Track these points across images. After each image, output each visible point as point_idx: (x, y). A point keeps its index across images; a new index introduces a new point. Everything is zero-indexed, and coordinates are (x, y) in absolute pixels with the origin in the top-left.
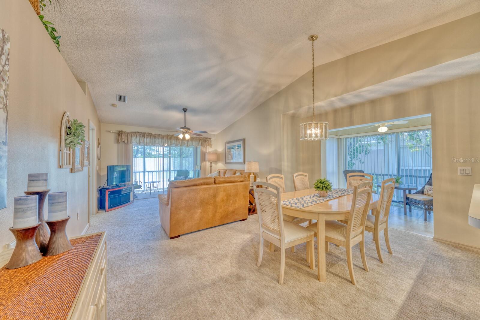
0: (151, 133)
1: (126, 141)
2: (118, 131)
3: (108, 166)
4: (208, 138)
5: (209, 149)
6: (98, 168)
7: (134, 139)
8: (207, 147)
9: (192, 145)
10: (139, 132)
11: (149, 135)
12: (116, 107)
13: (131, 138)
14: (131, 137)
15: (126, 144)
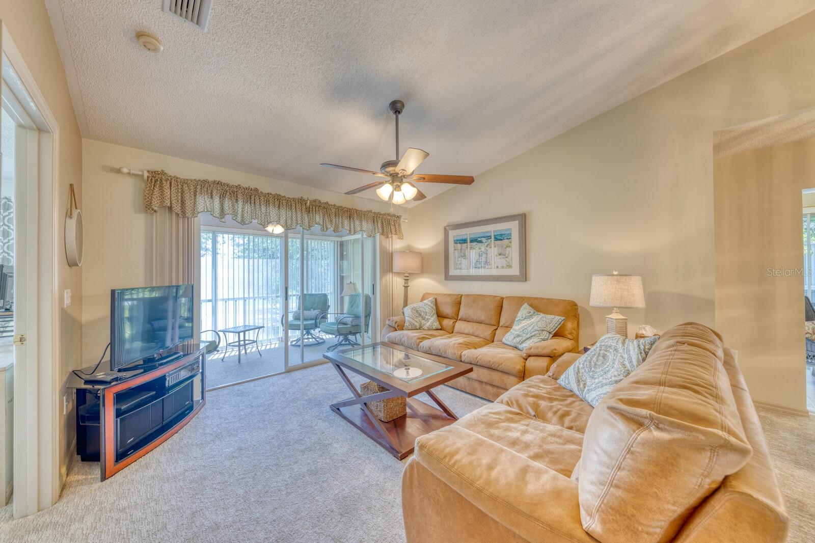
0: (256, 190)
1: (177, 208)
2: (148, 171)
3: (113, 292)
4: (394, 216)
5: (397, 244)
6: (67, 301)
7: (202, 202)
8: (392, 237)
9: (361, 230)
10: (219, 183)
11: (252, 195)
12: (155, 50)
13: (195, 199)
14: (195, 196)
15: (177, 215)
